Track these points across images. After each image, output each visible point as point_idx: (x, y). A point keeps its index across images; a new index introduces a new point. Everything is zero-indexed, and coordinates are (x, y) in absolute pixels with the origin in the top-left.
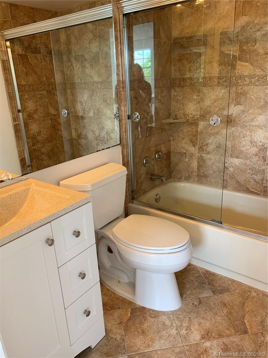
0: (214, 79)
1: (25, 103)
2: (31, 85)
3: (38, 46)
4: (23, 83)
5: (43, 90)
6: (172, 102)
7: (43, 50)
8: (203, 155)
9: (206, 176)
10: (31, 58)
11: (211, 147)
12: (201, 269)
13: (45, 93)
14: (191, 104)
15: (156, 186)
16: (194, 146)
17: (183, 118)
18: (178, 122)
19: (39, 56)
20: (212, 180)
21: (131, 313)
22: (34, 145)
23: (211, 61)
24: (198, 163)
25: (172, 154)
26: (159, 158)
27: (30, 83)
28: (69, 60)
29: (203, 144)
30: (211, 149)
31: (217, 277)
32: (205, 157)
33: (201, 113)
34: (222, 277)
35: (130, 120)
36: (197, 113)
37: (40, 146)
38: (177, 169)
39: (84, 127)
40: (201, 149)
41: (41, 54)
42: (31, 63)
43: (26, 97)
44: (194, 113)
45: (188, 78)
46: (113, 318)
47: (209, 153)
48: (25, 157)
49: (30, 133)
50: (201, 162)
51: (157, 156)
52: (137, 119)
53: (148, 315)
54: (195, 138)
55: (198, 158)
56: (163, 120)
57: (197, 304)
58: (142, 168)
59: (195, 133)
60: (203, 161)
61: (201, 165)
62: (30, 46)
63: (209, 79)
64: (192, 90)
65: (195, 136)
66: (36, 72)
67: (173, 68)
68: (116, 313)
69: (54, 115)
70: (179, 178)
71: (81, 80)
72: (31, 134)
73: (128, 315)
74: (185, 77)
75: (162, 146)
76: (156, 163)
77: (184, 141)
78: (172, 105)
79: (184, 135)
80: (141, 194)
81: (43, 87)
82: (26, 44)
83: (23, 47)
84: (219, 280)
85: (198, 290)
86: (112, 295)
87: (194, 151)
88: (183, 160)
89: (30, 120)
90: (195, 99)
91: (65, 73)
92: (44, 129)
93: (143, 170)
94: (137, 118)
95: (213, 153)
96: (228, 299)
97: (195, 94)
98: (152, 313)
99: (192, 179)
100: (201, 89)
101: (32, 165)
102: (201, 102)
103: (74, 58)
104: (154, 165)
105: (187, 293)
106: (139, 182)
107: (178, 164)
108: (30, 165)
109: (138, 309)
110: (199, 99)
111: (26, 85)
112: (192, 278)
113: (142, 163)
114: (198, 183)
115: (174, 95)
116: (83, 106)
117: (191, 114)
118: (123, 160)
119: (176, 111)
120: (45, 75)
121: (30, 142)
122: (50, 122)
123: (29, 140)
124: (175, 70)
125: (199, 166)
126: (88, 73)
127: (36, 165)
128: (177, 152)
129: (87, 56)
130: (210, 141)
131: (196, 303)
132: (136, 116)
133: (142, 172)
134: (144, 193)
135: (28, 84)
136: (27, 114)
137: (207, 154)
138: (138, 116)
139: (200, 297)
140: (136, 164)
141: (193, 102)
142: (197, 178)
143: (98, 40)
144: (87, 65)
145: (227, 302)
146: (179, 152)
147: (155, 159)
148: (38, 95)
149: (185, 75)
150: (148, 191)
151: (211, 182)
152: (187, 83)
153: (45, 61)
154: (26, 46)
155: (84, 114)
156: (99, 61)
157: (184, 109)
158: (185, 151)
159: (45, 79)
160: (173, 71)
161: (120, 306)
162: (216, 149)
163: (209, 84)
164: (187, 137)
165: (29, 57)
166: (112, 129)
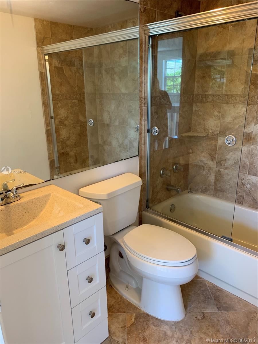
0: (236, 97)
1: (58, 111)
2: (64, 95)
3: (73, 59)
4: (57, 92)
5: (74, 99)
6: (193, 117)
7: (77, 63)
8: (220, 169)
9: (222, 191)
10: (66, 71)
11: (229, 163)
12: (209, 283)
13: (76, 101)
14: (211, 119)
15: (172, 196)
16: (212, 160)
17: (202, 133)
18: (198, 136)
19: (74, 69)
20: (228, 195)
21: (135, 319)
22: (63, 149)
23: (233, 79)
24: (216, 177)
25: (190, 166)
26: (176, 169)
27: (63, 92)
28: (100, 72)
29: (222, 160)
30: (229, 165)
31: (224, 293)
32: (223, 172)
33: (221, 129)
34: (229, 294)
35: (149, 133)
36: (217, 129)
37: (68, 150)
38: (194, 181)
39: (109, 134)
40: (219, 164)
41: (75, 66)
42: (66, 75)
43: (59, 105)
44: (215, 128)
45: (211, 94)
46: (118, 321)
47: (226, 168)
48: (54, 160)
49: (61, 137)
50: (219, 176)
51: (174, 167)
52: (156, 134)
53: (151, 322)
54: (214, 152)
55: (215, 173)
56: (183, 133)
57: (200, 319)
58: (159, 179)
59: (214, 148)
60: (221, 175)
61: (218, 179)
62: (66, 59)
63: (231, 96)
64: (214, 106)
65: (215, 150)
66: (69, 83)
67: (196, 84)
68: (121, 317)
69: (83, 122)
70: (196, 190)
71: (110, 92)
72: (61, 139)
73: (132, 320)
74: (207, 93)
75: (181, 158)
76: (174, 174)
77: (203, 154)
78: (193, 119)
79: (203, 149)
80: (156, 203)
81: (75, 97)
82: (62, 58)
83: (59, 60)
84: (226, 296)
85: (203, 305)
86: (120, 298)
87: (212, 165)
88: (201, 173)
89: (61, 126)
90: (216, 116)
91: (96, 84)
92: (73, 134)
93: (160, 181)
94: (156, 132)
95: (231, 168)
96: (232, 317)
97: (216, 111)
98: (155, 321)
99: (209, 192)
100: (222, 105)
101: (60, 167)
102: (222, 118)
103: (105, 70)
104: (170, 176)
105: (191, 306)
106: (155, 192)
107: (195, 176)
108: (58, 167)
109: (142, 315)
110: (220, 116)
111: (59, 95)
112: (198, 291)
113: (159, 174)
114: (214, 197)
115: (196, 110)
116: (110, 115)
117: (211, 129)
118: (140, 170)
119: (196, 125)
120: (77, 85)
121: (60, 146)
122: (79, 128)
123: (59, 144)
124: (198, 87)
125: (216, 180)
126: (116, 85)
127: (63, 167)
128: (195, 165)
129: (116, 69)
130: (228, 157)
131: (199, 317)
132: (155, 130)
133: (158, 182)
134: (159, 203)
135: (62, 93)
136: (59, 120)
137: (225, 169)
138: (157, 130)
139: (204, 311)
140: (153, 175)
141: (214, 118)
142: (214, 191)
143: (127, 55)
144: (116, 78)
145: (231, 320)
146: (197, 165)
147: (172, 170)
148: (70, 104)
149: (208, 91)
150: (164, 201)
151: (227, 196)
152: (209, 99)
153: (79, 73)
154: (62, 59)
155: (110, 122)
156: (127, 74)
157: (204, 124)
158: (203, 165)
159: (77, 90)
160: (196, 87)
161: (125, 310)
162: (234, 165)
163: (230, 101)
164: (206, 151)
165: (64, 69)
166: (134, 139)
